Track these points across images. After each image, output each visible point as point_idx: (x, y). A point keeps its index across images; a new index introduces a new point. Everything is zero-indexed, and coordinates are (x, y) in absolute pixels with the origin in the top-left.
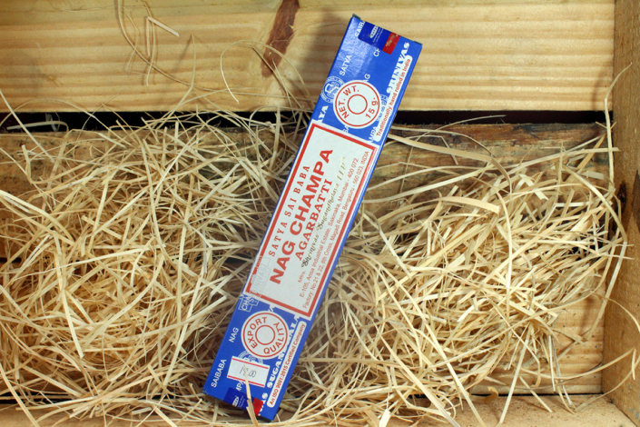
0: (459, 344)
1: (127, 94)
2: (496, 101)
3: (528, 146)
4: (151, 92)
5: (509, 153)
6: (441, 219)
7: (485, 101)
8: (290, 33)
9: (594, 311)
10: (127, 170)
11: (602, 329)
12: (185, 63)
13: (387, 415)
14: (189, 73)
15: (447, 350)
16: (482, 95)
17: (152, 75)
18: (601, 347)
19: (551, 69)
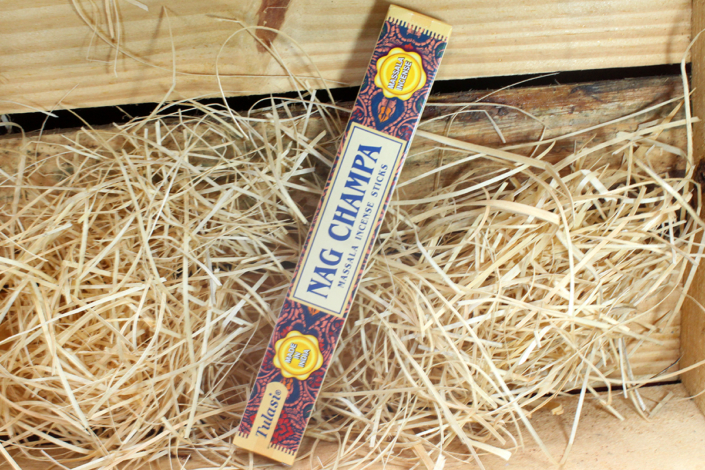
1: (92, 85)
2: (548, 61)
3: (589, 112)
4: (120, 81)
5: (566, 123)
7: (535, 62)
12: (160, 42)
14: (168, 54)
16: (532, 56)
17: (121, 61)
18: (679, 332)
19: (615, 17)
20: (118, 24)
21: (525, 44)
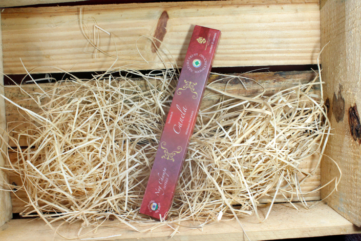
0: (253, 179)
1: (86, 63)
2: (265, 61)
3: (281, 82)
4: (97, 62)
5: (272, 86)
6: (243, 119)
7: (260, 61)
8: (165, 31)
9: (316, 160)
11: (319, 169)
12: (112, 47)
13: (221, 214)
14: (115, 52)
15: (249, 182)
16: (259, 59)
17: (98, 54)
18: (320, 178)
19: (291, 45)
20: (98, 39)
21: (256, 54)
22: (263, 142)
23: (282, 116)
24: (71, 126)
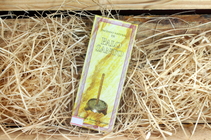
1: (41, 3)
2: (193, 5)
5: (198, 27)
6: (169, 54)
7: (188, 5)
10: (42, 35)
22: (187, 75)
23: (204, 52)
24: (29, 57)
